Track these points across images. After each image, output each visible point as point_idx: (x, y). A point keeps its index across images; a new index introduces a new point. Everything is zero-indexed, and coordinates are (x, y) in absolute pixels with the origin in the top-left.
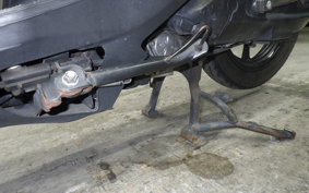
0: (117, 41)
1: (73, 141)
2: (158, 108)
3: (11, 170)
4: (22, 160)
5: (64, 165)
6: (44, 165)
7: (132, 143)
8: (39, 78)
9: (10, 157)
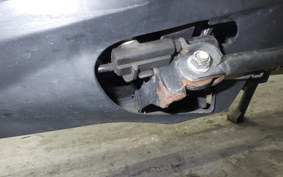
0: (258, 13)
1: (153, 143)
2: (247, 114)
3: (94, 168)
4: (103, 158)
5: (148, 170)
6: (127, 167)
7: (224, 154)
8: (158, 59)
9: (92, 153)
